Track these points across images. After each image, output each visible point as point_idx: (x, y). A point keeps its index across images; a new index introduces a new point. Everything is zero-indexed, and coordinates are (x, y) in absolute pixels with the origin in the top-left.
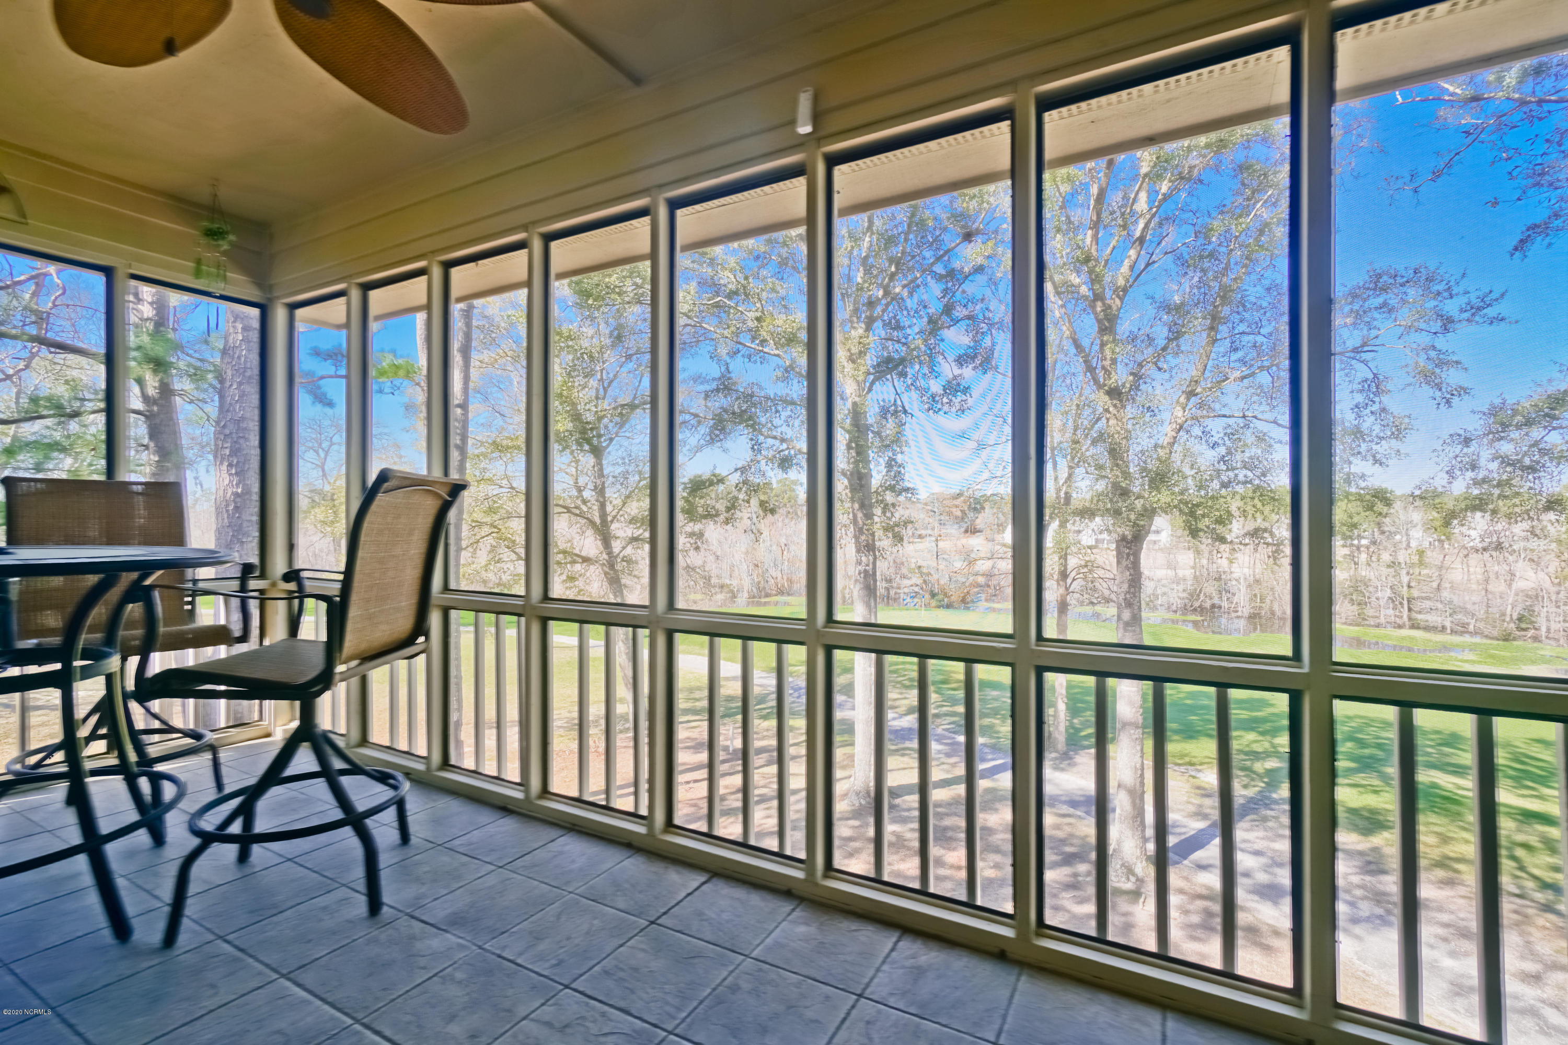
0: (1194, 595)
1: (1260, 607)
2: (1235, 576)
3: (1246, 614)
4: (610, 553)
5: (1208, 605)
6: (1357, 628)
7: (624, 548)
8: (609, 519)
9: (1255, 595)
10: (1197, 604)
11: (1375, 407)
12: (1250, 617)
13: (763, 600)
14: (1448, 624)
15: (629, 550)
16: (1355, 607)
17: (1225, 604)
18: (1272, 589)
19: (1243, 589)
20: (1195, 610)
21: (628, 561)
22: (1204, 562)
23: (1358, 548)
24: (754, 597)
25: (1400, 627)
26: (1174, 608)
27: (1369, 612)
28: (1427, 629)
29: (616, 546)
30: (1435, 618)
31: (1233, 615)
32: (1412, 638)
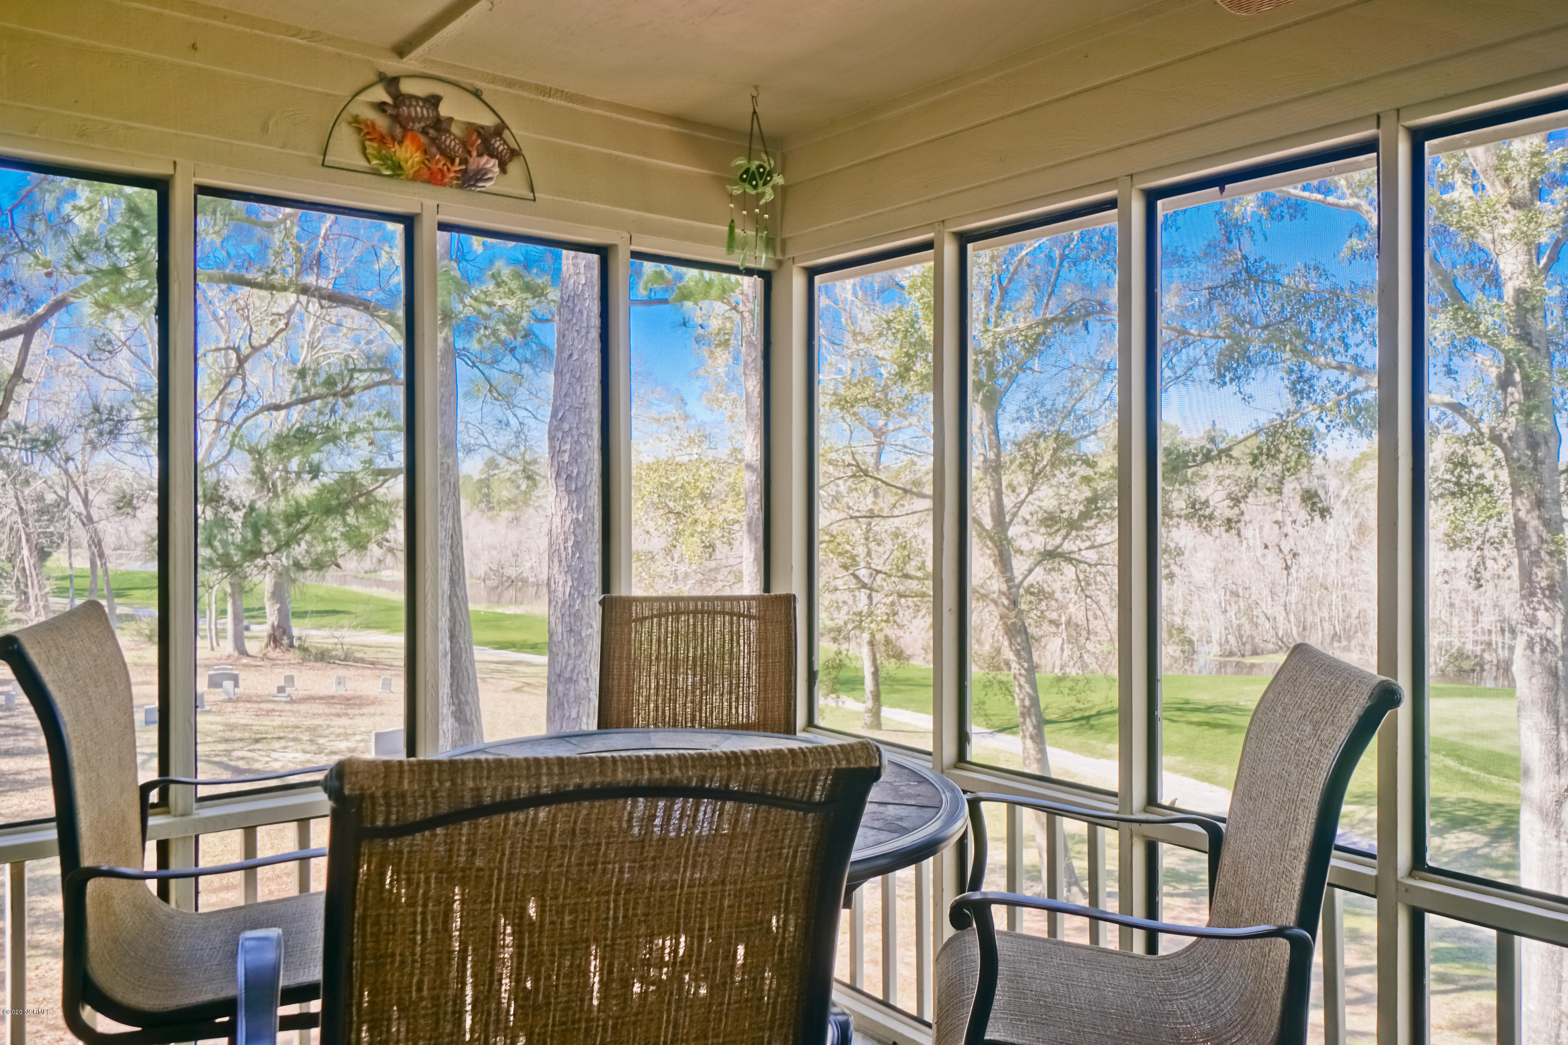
4: (1010, 580)
7: (1030, 571)
8: (1007, 519)
13: (1249, 660)
15: (1038, 575)
21: (1041, 594)
24: (1231, 654)
29: (1019, 566)
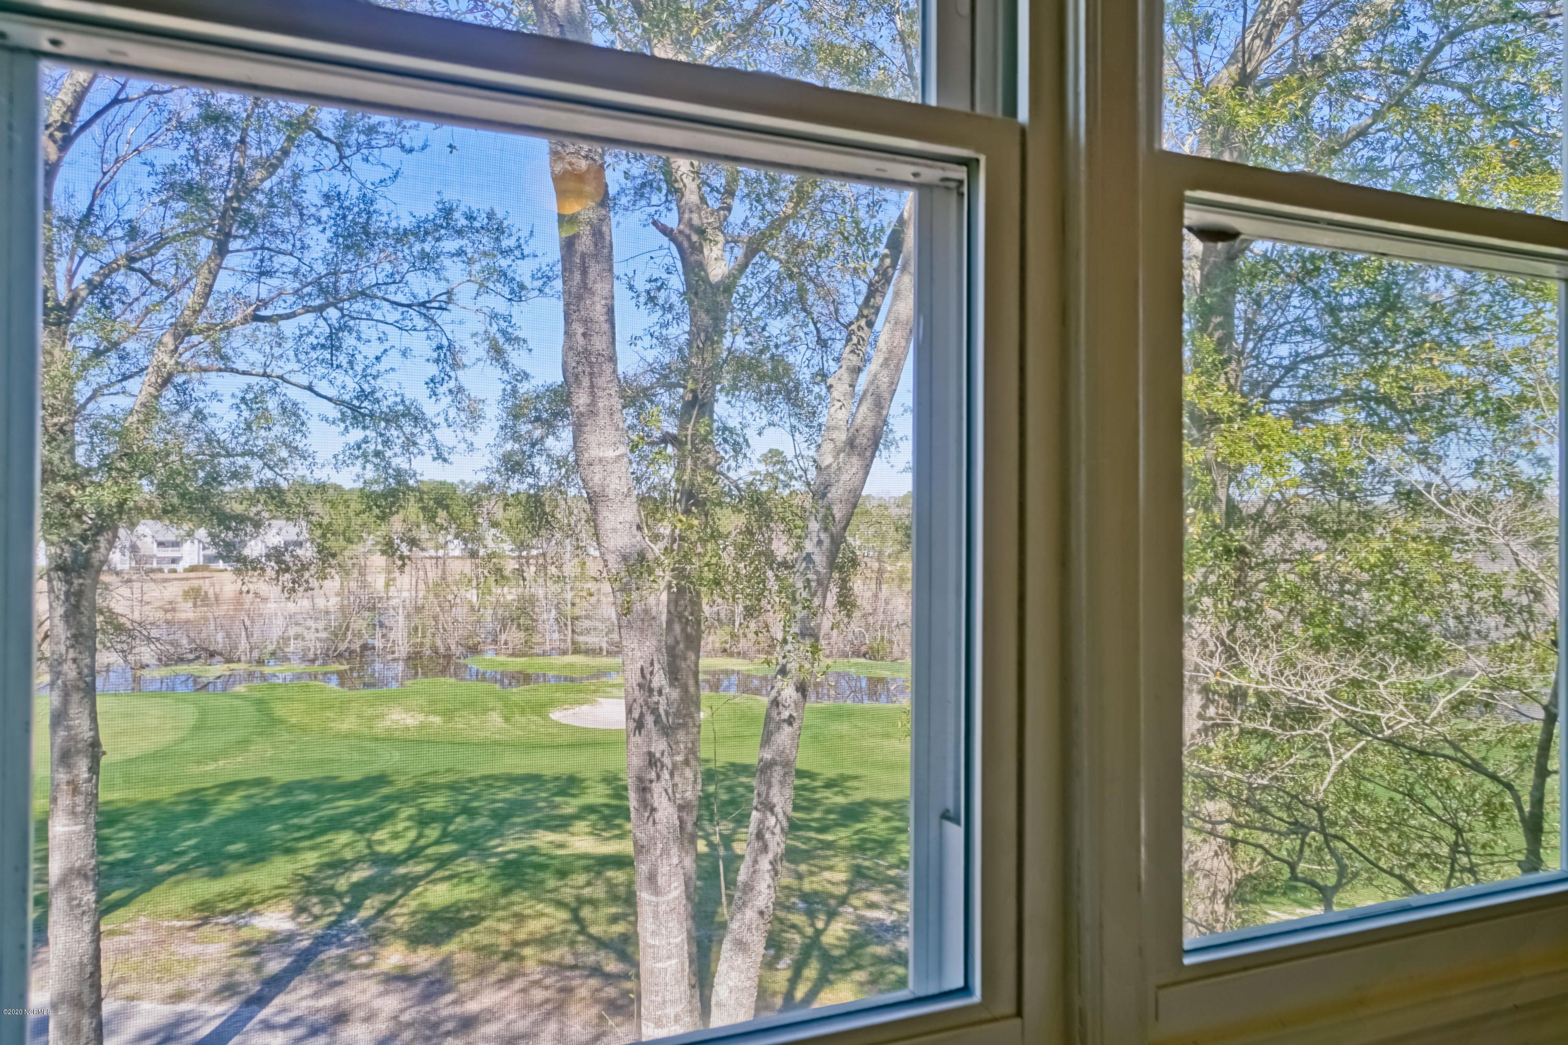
0: (338, 634)
1: (422, 644)
2: (393, 602)
3: (404, 655)
5: (356, 647)
6: (523, 659)
9: (416, 629)
10: (342, 647)
11: (452, 384)
12: (409, 658)
14: (604, 645)
16: (522, 635)
17: (379, 643)
18: (435, 618)
19: (401, 618)
20: (341, 655)
22: (353, 585)
23: (528, 559)
25: (564, 653)
26: (311, 655)
27: (537, 638)
28: (587, 652)
30: (596, 640)
31: (390, 657)
32: (572, 665)
